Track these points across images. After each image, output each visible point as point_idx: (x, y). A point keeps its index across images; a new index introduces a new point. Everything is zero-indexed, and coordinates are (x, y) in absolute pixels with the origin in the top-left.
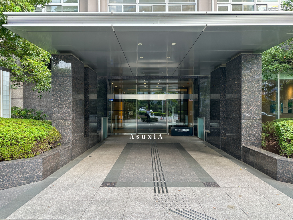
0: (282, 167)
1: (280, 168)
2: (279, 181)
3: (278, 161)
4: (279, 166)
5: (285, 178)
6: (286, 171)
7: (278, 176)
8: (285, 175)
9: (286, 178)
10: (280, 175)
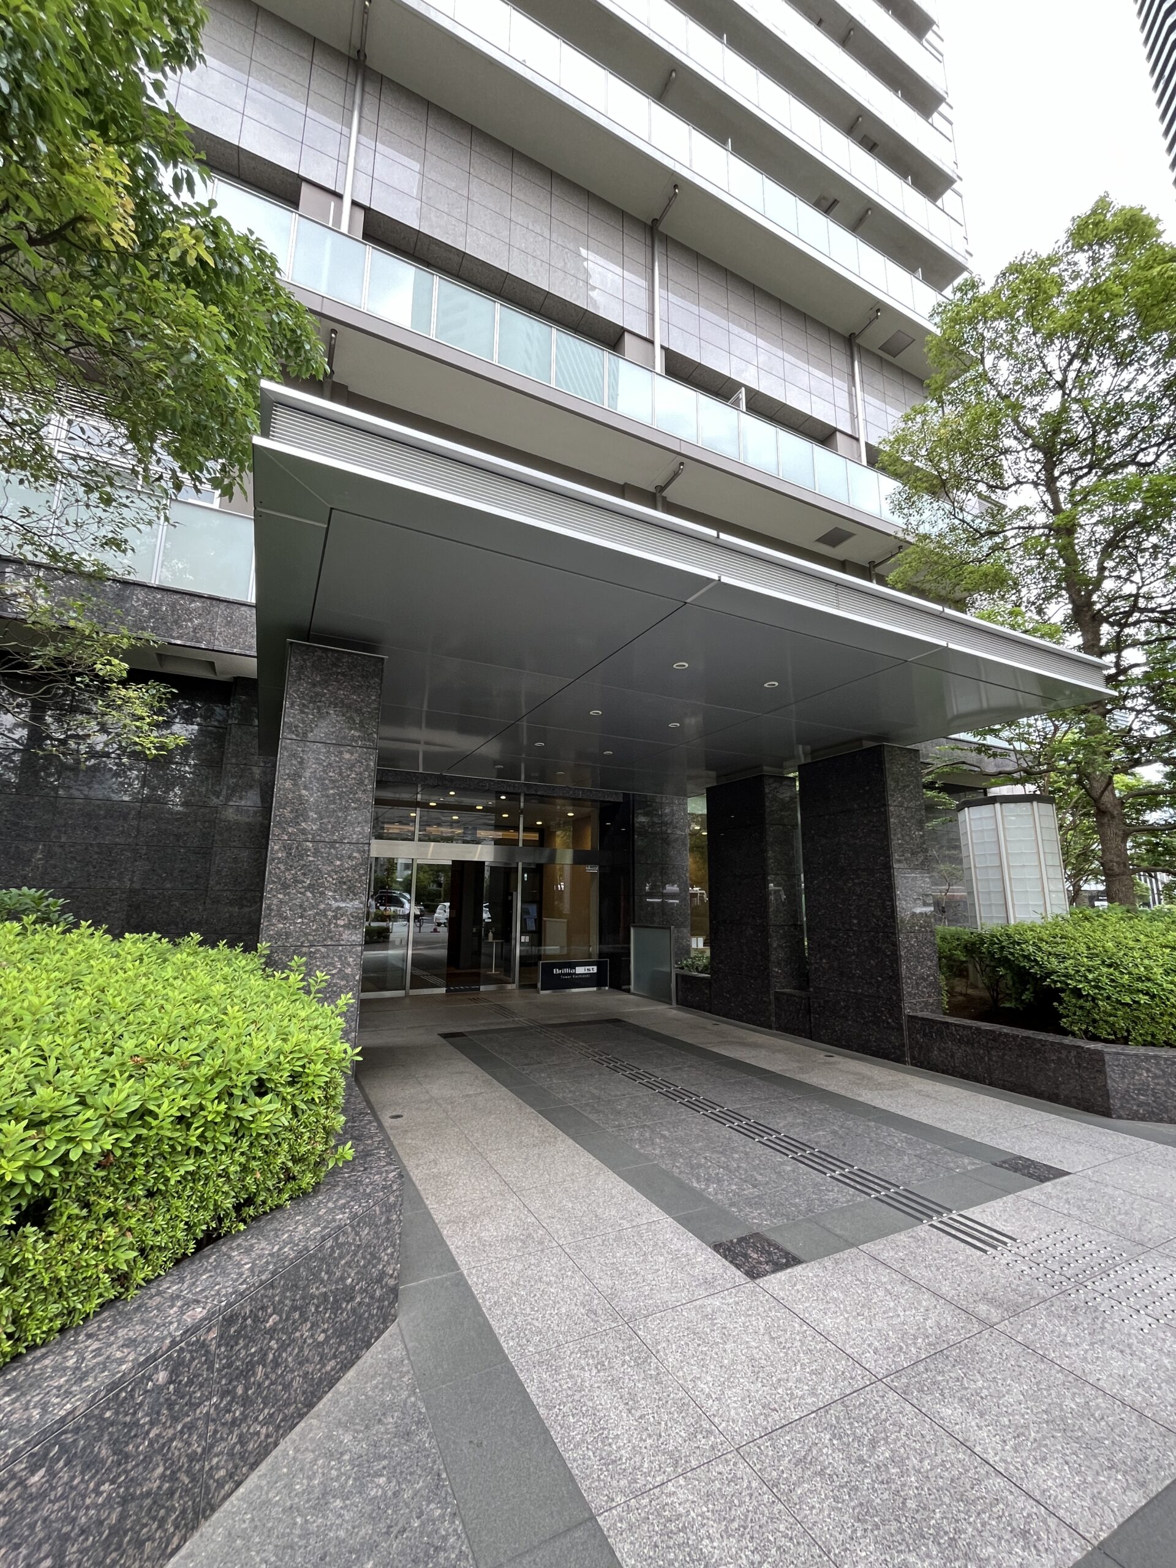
0: (1123, 1073)
1: (1116, 1076)
2: (1120, 1117)
3: (1107, 1058)
4: (1113, 1071)
5: (1135, 1108)
6: (1134, 1085)
7: (1115, 1103)
8: (1134, 1099)
9: (1138, 1106)
10: (1119, 1099)
